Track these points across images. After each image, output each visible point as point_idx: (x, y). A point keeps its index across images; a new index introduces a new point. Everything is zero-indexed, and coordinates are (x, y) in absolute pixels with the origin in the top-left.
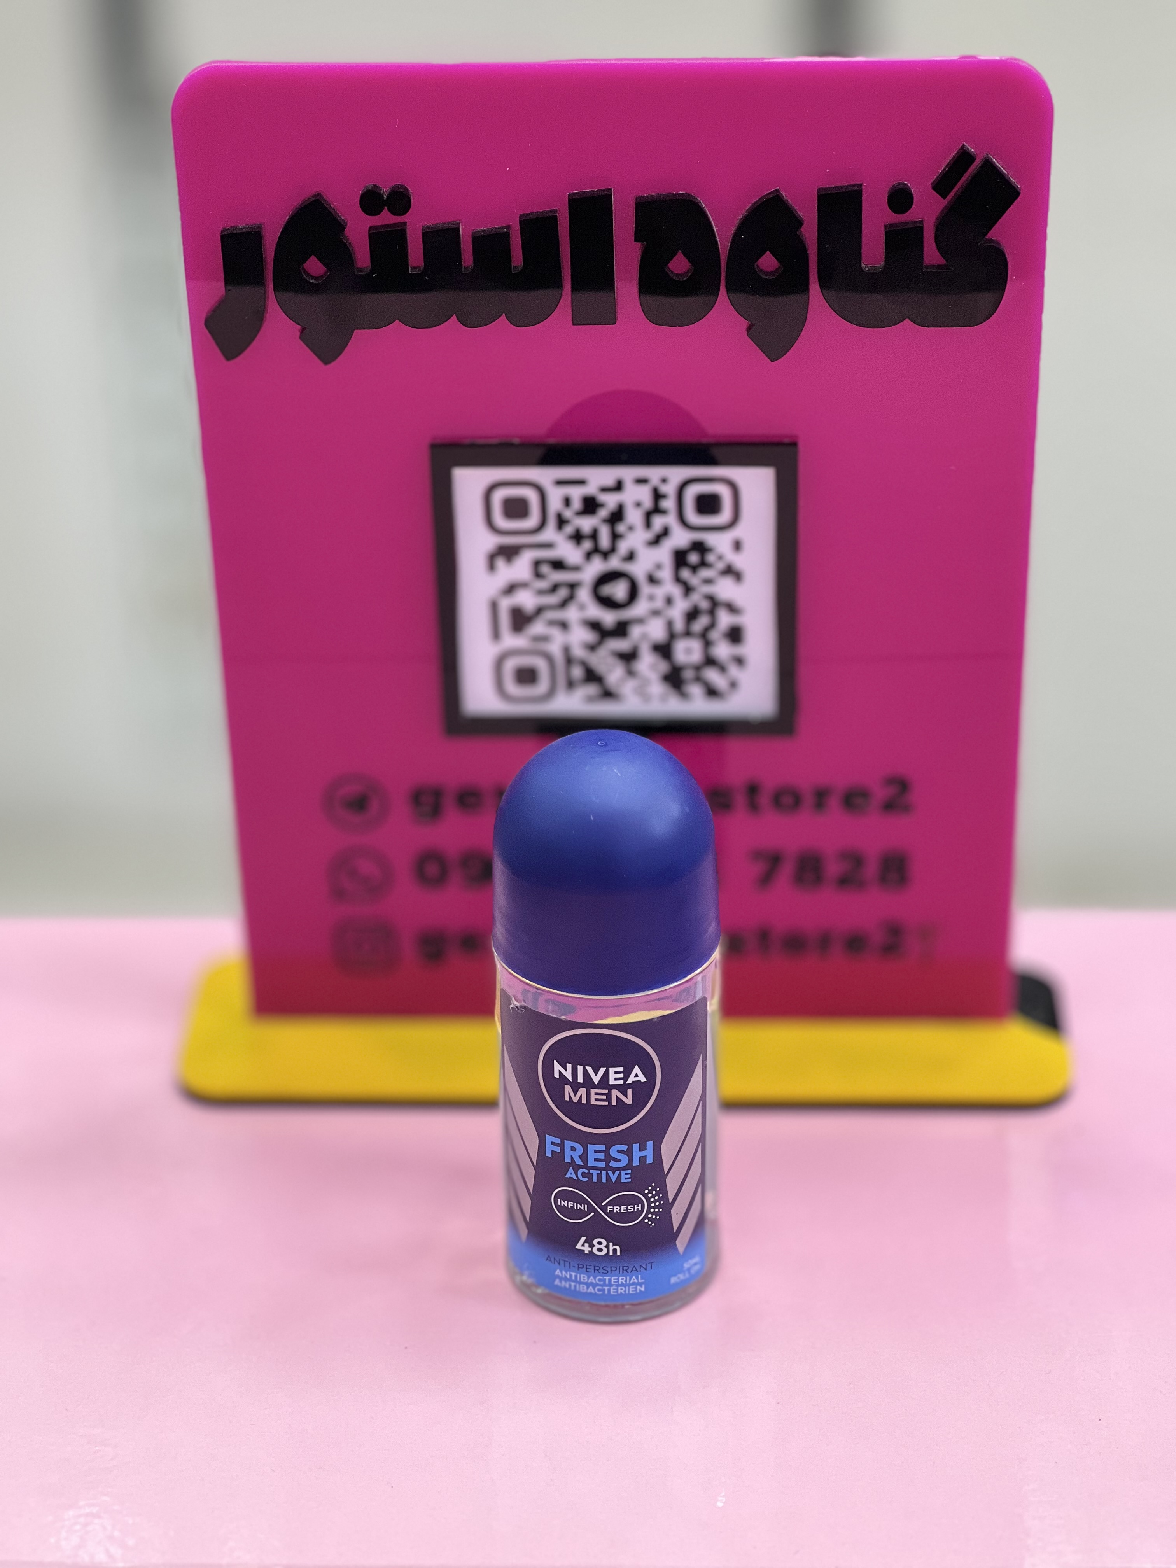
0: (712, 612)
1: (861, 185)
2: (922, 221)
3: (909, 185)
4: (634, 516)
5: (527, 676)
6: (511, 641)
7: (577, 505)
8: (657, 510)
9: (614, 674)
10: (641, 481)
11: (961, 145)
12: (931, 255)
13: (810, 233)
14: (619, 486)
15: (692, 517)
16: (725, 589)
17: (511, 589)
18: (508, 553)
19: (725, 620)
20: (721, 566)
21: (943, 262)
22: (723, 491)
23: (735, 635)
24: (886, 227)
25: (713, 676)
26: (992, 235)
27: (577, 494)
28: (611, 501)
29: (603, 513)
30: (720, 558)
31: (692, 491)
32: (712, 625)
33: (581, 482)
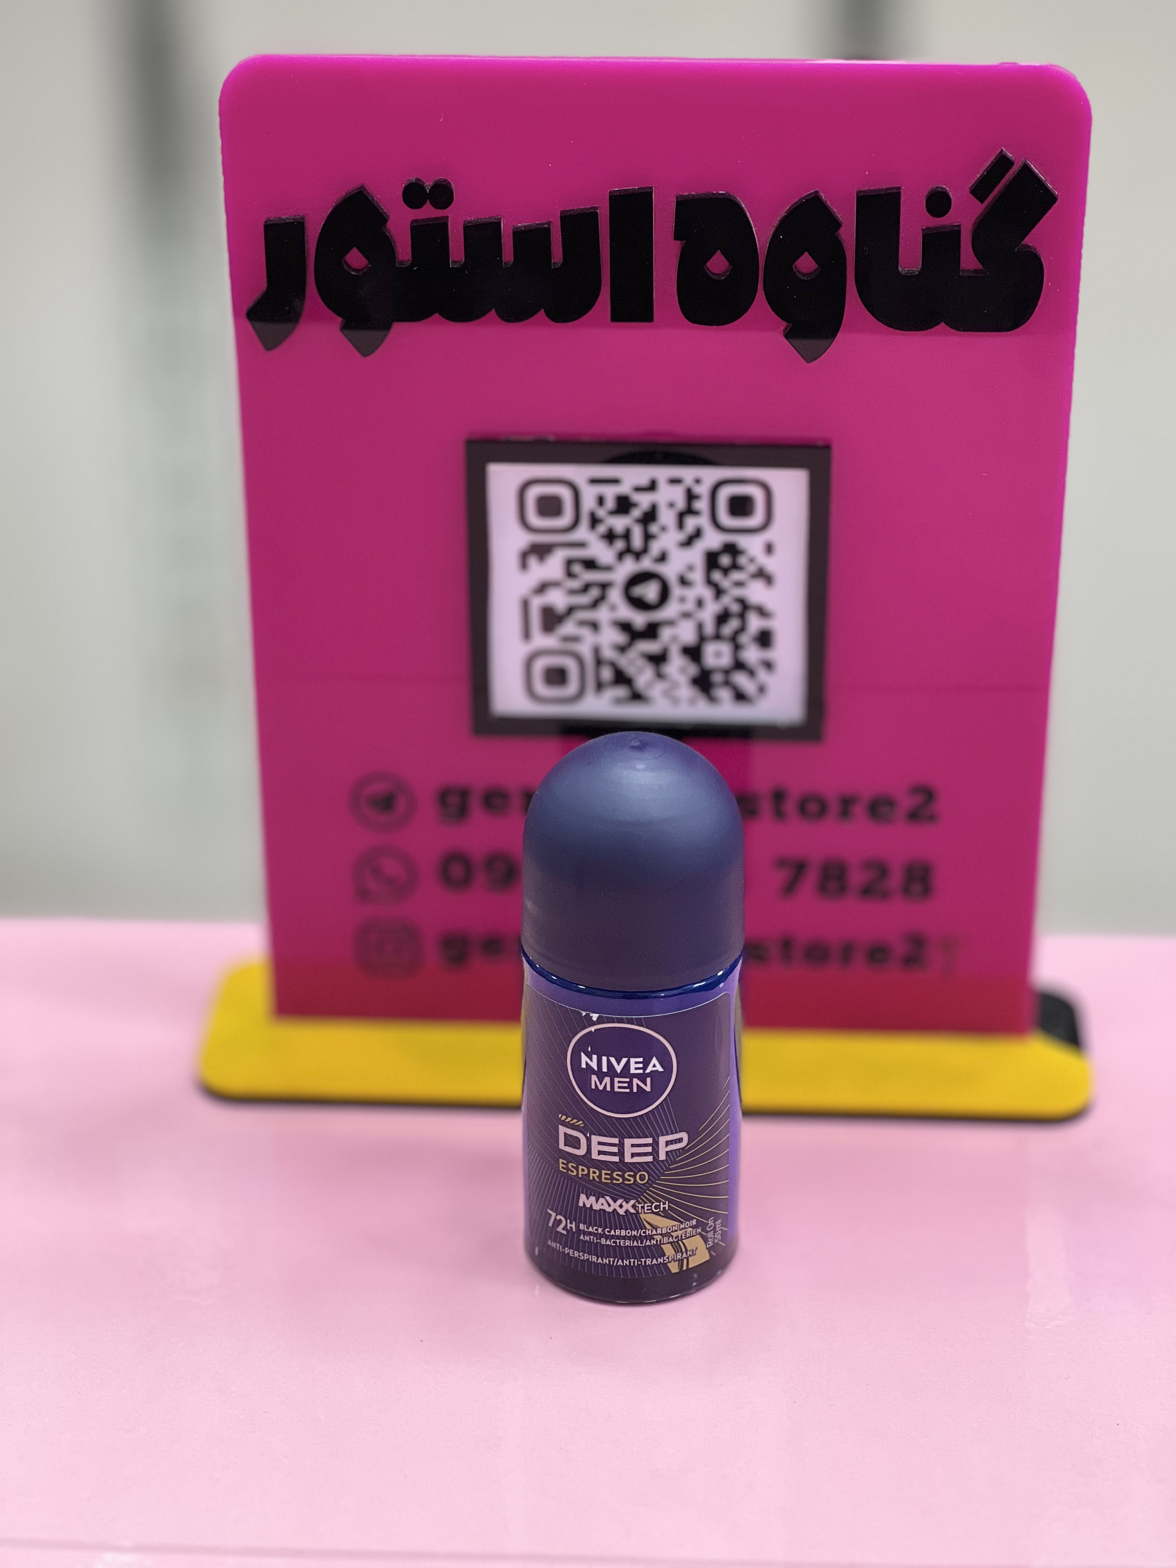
0: (742, 616)
1: (900, 188)
2: (959, 226)
3: (948, 189)
4: (667, 517)
5: (557, 676)
6: (541, 640)
7: (610, 504)
8: (689, 511)
9: (644, 677)
10: (675, 481)
11: (1000, 150)
12: (968, 261)
13: (848, 234)
14: (652, 486)
15: (725, 519)
16: (756, 592)
17: (542, 588)
18: (541, 551)
19: (755, 623)
20: (752, 568)
21: (980, 267)
22: (756, 493)
23: (765, 639)
24: (923, 230)
25: (741, 680)
26: (1029, 240)
27: (610, 493)
28: (644, 501)
29: (636, 513)
30: (752, 560)
31: (725, 493)
32: (742, 629)
33: (615, 481)
